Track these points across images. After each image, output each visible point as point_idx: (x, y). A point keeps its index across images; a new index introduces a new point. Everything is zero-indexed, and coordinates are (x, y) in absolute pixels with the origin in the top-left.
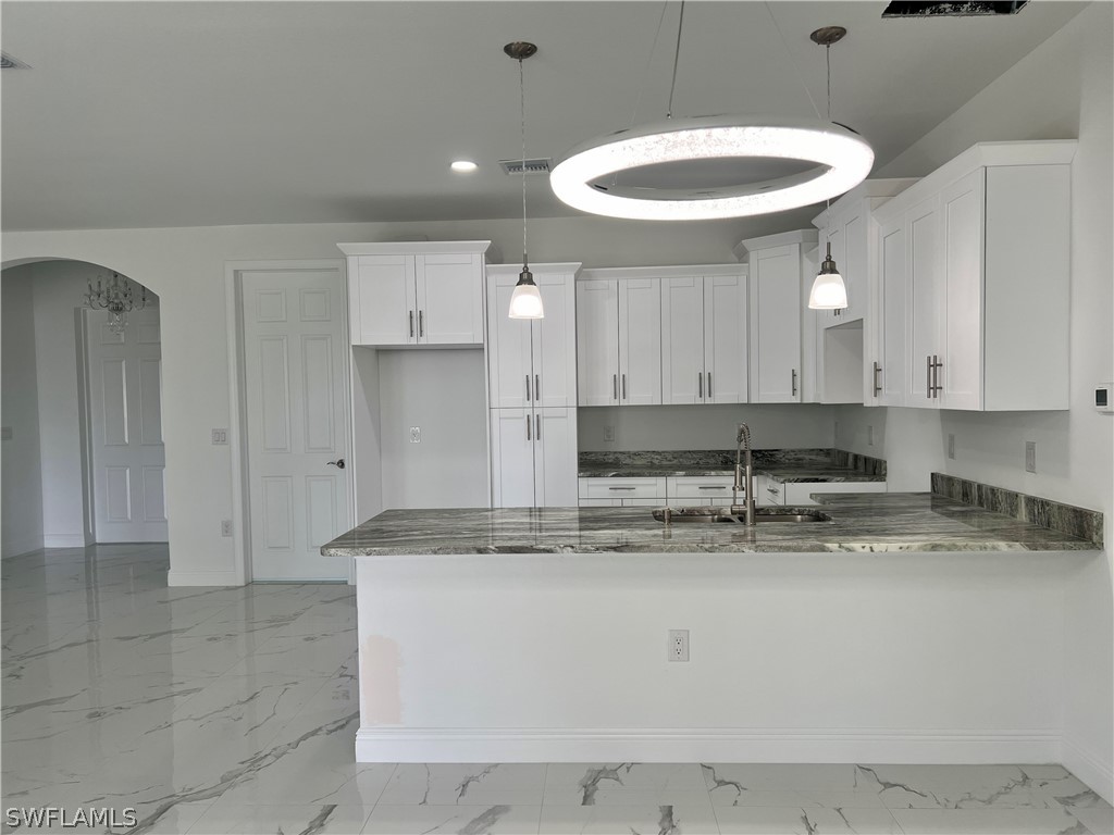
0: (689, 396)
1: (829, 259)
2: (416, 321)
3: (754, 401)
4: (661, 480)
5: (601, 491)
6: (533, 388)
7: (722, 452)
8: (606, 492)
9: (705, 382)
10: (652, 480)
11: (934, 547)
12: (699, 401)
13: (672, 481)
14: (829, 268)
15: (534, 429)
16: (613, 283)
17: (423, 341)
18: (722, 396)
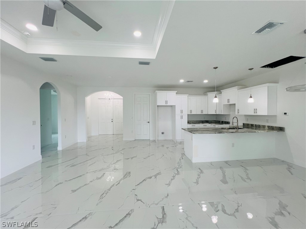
0: (200, 113)
1: (251, 96)
2: (166, 102)
3: (209, 114)
4: (198, 125)
5: (190, 126)
6: (182, 112)
7: (202, 121)
8: (191, 126)
9: (202, 111)
10: (197, 124)
11: (268, 132)
12: (201, 114)
13: (200, 125)
14: (251, 97)
15: (182, 117)
16: (190, 98)
17: (167, 105)
18: (204, 113)
